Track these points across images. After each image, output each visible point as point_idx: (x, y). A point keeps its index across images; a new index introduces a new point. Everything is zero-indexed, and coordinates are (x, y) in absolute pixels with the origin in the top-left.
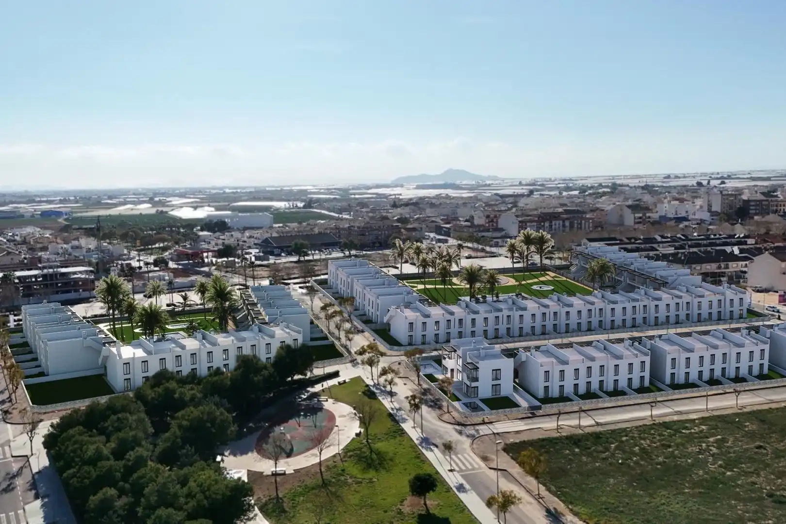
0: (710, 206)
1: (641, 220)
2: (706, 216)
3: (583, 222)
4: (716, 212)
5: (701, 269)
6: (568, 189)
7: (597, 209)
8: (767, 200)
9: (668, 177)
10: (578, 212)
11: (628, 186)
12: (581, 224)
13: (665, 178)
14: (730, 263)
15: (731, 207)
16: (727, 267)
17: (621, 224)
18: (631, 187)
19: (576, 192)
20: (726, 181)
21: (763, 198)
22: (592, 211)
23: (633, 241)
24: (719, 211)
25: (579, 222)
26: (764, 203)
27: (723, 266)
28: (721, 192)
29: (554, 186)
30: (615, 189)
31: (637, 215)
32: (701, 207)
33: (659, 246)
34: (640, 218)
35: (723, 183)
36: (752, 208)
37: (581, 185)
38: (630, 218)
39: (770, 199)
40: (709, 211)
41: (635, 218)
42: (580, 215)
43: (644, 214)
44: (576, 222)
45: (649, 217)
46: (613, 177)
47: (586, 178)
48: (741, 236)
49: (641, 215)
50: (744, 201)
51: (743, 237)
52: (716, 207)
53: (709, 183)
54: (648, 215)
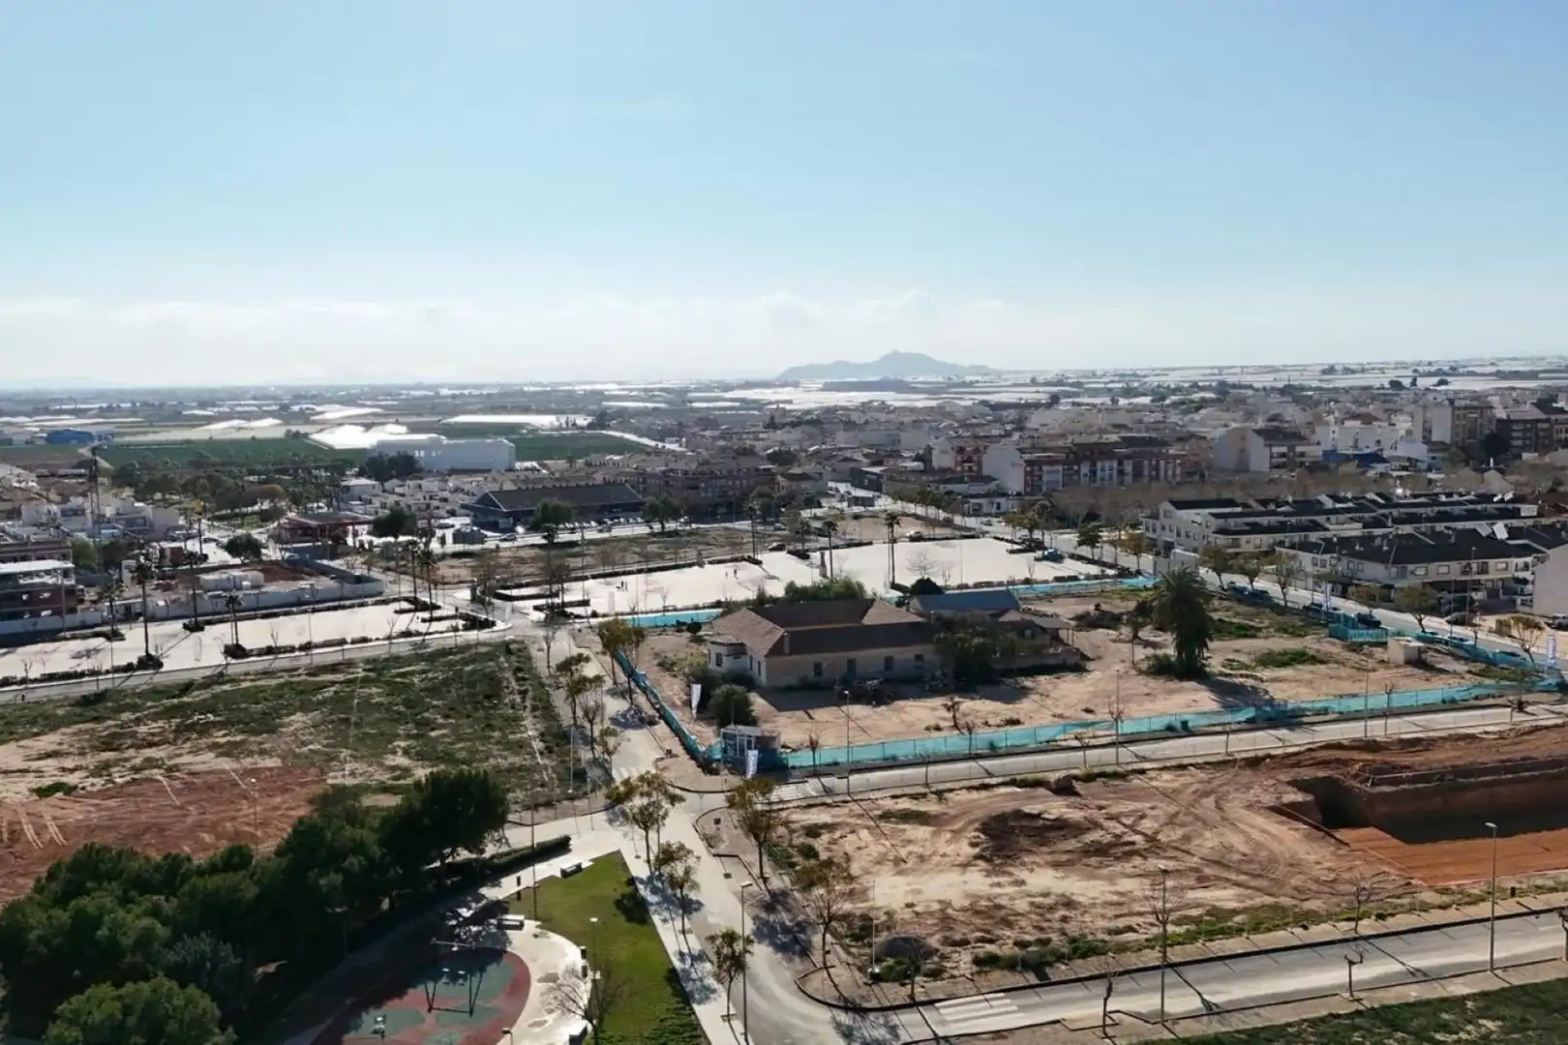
0: (1427, 431)
1: (1284, 460)
2: (1419, 451)
3: (1162, 462)
4: (1442, 443)
5: (1426, 574)
6: (1128, 392)
7: (1192, 436)
8: (1548, 420)
9: (1331, 370)
10: (1151, 442)
11: (1250, 387)
12: (1157, 468)
13: (1324, 372)
14: (1492, 562)
15: (1472, 433)
16: (1484, 570)
17: (1242, 467)
18: (1257, 390)
19: (1146, 400)
20: (1449, 379)
21: (1538, 414)
22: (1180, 440)
23: (1272, 507)
24: (1448, 441)
25: (1154, 463)
26: (1541, 425)
27: (1474, 567)
28: (1451, 402)
29: (1102, 386)
30: (1226, 394)
31: (1276, 450)
32: (1409, 432)
33: (1328, 519)
34: (1283, 455)
35: (1444, 382)
36: (1515, 435)
37: (1156, 384)
38: (1260, 457)
39: (1553, 417)
40: (1427, 440)
41: (1272, 457)
42: (1156, 450)
43: (1292, 448)
44: (1146, 463)
45: (1302, 454)
46: (1221, 369)
47: (1166, 371)
48: (1507, 498)
49: (1284, 449)
50: (1500, 421)
51: (1511, 501)
52: (1442, 433)
53: (1414, 383)
54: (1299, 449)
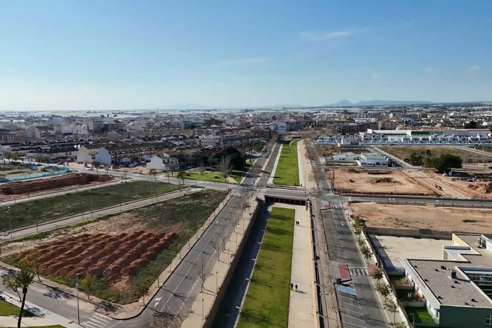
0: (88, 127)
1: (44, 135)
2: (86, 132)
3: (8, 136)
4: (92, 130)
7: (20, 129)
8: (117, 124)
10: (5, 130)
11: (60, 117)
12: (6, 137)
14: (72, 152)
15: (99, 128)
16: (71, 154)
17: (34, 137)
21: (115, 123)
22: (17, 130)
24: (93, 130)
25: (5, 136)
26: (115, 126)
27: (68, 153)
28: (93, 120)
31: (42, 132)
32: (84, 127)
34: (44, 133)
35: (116, 116)
36: (109, 128)
38: (38, 134)
39: (118, 124)
40: (88, 130)
41: (41, 134)
42: (6, 132)
44: (3, 136)
50: (105, 125)
52: (91, 128)
54: (49, 132)
